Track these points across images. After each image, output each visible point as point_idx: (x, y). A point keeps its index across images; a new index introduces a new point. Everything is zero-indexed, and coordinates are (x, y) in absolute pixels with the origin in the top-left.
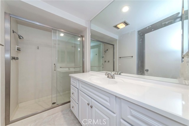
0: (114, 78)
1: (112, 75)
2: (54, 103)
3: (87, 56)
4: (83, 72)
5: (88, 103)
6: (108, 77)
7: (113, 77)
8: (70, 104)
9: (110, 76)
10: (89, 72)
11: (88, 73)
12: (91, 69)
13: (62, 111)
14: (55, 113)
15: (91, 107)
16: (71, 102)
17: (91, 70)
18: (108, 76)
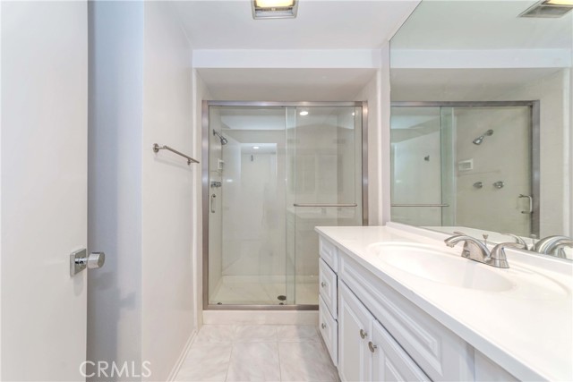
0: (504, 266)
1: (490, 247)
2: (282, 298)
3: (376, 169)
4: (365, 222)
5: (361, 331)
6: (466, 254)
7: (492, 258)
8: (318, 315)
9: (476, 251)
10: (384, 224)
11: (381, 227)
12: (392, 214)
13: (299, 326)
14: (283, 325)
15: (372, 348)
16: (320, 308)
17: (393, 220)
18: (465, 251)
